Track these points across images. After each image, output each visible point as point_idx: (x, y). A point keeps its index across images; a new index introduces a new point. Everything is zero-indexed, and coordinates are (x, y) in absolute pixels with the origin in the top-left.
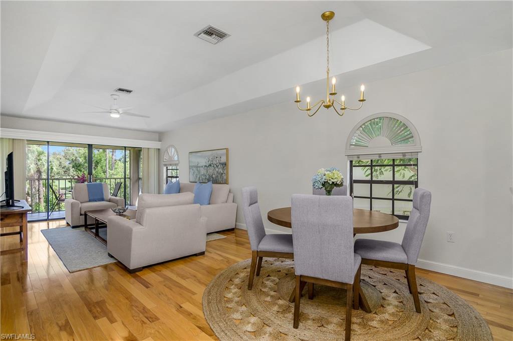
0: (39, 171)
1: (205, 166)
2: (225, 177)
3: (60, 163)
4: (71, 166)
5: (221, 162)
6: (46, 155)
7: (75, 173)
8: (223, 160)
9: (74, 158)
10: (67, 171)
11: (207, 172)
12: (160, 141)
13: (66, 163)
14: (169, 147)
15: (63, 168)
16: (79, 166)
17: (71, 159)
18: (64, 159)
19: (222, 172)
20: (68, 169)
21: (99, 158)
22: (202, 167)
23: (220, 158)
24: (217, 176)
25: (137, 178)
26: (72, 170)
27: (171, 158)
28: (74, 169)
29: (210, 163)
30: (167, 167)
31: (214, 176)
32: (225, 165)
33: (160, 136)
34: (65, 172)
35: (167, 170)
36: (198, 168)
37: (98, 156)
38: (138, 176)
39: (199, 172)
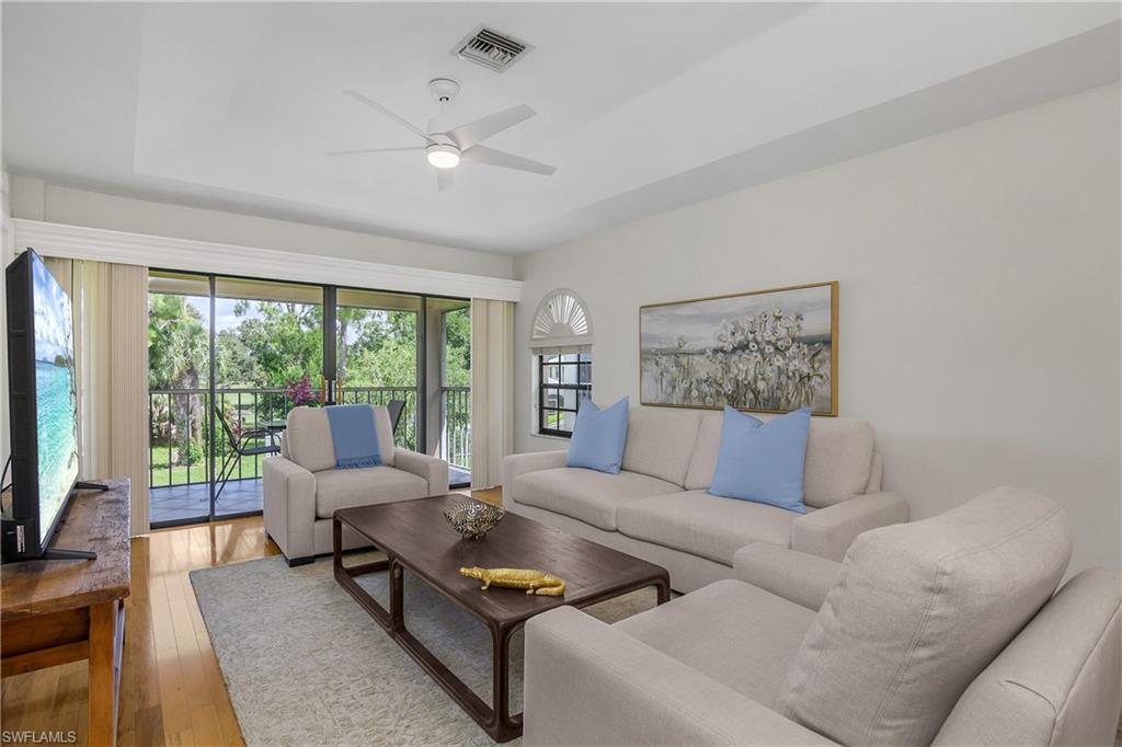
0: (192, 371)
1: (716, 351)
2: (824, 391)
3: (234, 353)
4: (255, 359)
5: (803, 334)
6: (208, 335)
7: (263, 373)
8: (815, 324)
9: (262, 343)
10: (246, 368)
11: (727, 370)
12: (518, 277)
13: (246, 354)
14: (553, 295)
15: (239, 364)
16: (272, 359)
17: (255, 345)
18: (242, 344)
19: (805, 370)
20: (250, 366)
21: (312, 342)
22: (702, 353)
23: (799, 317)
24: (779, 386)
25: (436, 388)
26: (257, 368)
27: (561, 329)
28: (261, 366)
29: (739, 337)
30: (541, 357)
31: (761, 385)
32: (824, 344)
33: (517, 262)
34: (243, 372)
35: (542, 364)
36: (683, 360)
37: (311, 338)
38: (440, 383)
39: (687, 372)
